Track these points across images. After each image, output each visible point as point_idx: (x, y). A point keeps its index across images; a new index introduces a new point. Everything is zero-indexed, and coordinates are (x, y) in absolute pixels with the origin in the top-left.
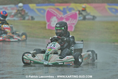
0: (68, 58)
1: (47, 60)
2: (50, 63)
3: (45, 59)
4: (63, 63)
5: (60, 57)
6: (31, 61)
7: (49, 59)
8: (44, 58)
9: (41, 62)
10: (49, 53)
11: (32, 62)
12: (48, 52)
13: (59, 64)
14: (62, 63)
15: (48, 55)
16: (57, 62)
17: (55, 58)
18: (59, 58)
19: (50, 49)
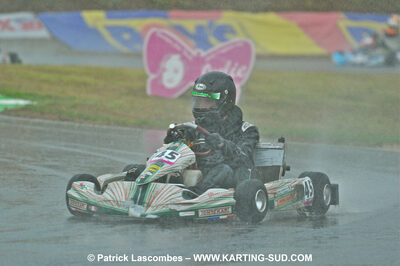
0: (212, 194)
1: (141, 203)
2: (150, 213)
3: (135, 199)
4: (196, 211)
5: (184, 193)
6: (90, 204)
7: (146, 200)
8: (132, 196)
9: (121, 209)
10: (149, 180)
11: (93, 209)
12: (147, 176)
13: (181, 214)
14: (193, 213)
15: (145, 187)
16: (173, 207)
17: (168, 196)
18: (180, 194)
19: (155, 166)
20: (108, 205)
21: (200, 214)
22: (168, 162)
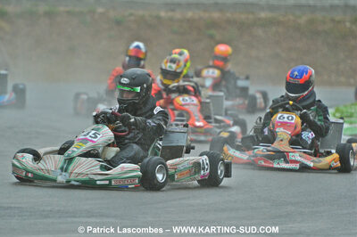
0: (123, 168)
1: (66, 170)
2: (73, 180)
3: (62, 169)
4: (110, 180)
5: (101, 166)
6: (28, 172)
8: (60, 165)
9: (51, 176)
10: (75, 155)
11: (30, 175)
12: (73, 151)
13: (98, 183)
14: (107, 182)
15: (70, 160)
16: (92, 177)
17: (88, 168)
18: (98, 167)
19: (81, 144)
20: (41, 173)
21: (113, 183)
22: (91, 141)
